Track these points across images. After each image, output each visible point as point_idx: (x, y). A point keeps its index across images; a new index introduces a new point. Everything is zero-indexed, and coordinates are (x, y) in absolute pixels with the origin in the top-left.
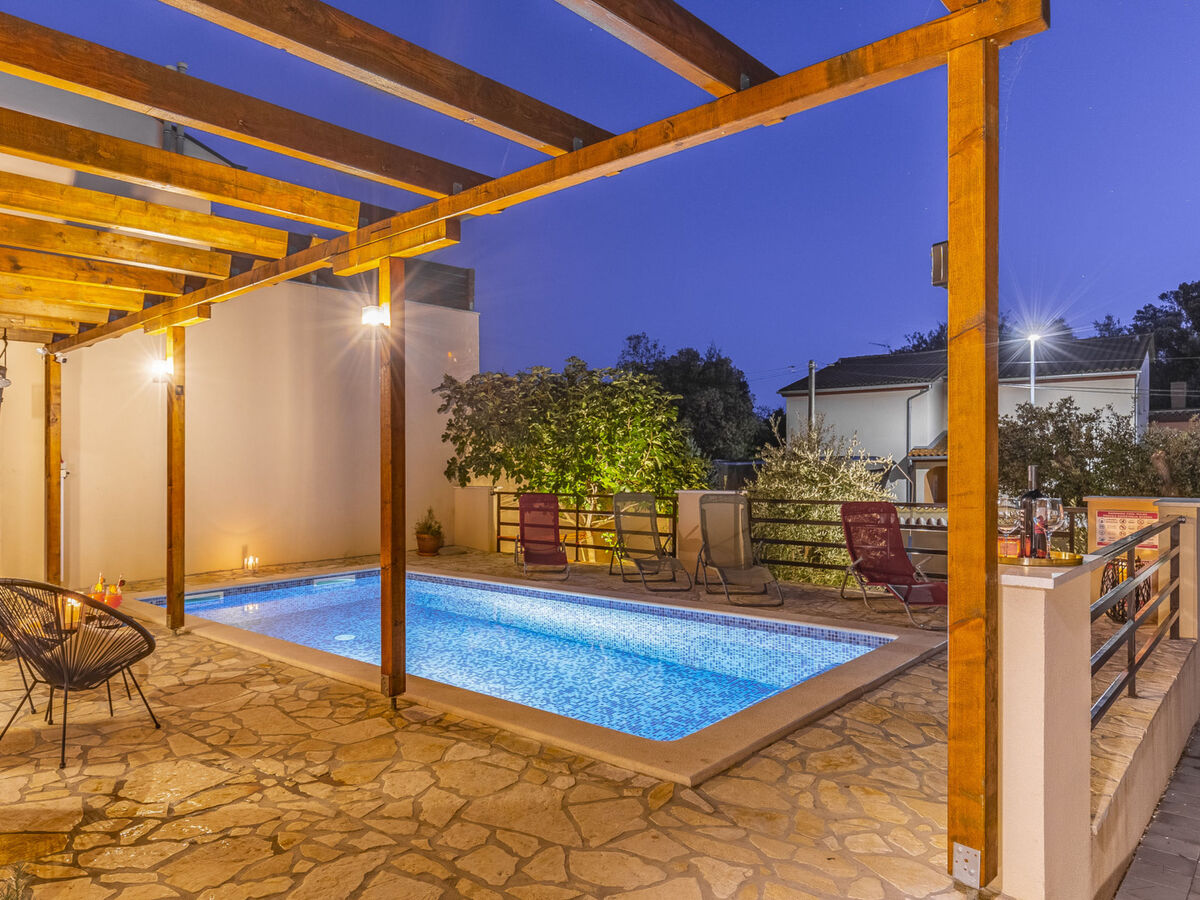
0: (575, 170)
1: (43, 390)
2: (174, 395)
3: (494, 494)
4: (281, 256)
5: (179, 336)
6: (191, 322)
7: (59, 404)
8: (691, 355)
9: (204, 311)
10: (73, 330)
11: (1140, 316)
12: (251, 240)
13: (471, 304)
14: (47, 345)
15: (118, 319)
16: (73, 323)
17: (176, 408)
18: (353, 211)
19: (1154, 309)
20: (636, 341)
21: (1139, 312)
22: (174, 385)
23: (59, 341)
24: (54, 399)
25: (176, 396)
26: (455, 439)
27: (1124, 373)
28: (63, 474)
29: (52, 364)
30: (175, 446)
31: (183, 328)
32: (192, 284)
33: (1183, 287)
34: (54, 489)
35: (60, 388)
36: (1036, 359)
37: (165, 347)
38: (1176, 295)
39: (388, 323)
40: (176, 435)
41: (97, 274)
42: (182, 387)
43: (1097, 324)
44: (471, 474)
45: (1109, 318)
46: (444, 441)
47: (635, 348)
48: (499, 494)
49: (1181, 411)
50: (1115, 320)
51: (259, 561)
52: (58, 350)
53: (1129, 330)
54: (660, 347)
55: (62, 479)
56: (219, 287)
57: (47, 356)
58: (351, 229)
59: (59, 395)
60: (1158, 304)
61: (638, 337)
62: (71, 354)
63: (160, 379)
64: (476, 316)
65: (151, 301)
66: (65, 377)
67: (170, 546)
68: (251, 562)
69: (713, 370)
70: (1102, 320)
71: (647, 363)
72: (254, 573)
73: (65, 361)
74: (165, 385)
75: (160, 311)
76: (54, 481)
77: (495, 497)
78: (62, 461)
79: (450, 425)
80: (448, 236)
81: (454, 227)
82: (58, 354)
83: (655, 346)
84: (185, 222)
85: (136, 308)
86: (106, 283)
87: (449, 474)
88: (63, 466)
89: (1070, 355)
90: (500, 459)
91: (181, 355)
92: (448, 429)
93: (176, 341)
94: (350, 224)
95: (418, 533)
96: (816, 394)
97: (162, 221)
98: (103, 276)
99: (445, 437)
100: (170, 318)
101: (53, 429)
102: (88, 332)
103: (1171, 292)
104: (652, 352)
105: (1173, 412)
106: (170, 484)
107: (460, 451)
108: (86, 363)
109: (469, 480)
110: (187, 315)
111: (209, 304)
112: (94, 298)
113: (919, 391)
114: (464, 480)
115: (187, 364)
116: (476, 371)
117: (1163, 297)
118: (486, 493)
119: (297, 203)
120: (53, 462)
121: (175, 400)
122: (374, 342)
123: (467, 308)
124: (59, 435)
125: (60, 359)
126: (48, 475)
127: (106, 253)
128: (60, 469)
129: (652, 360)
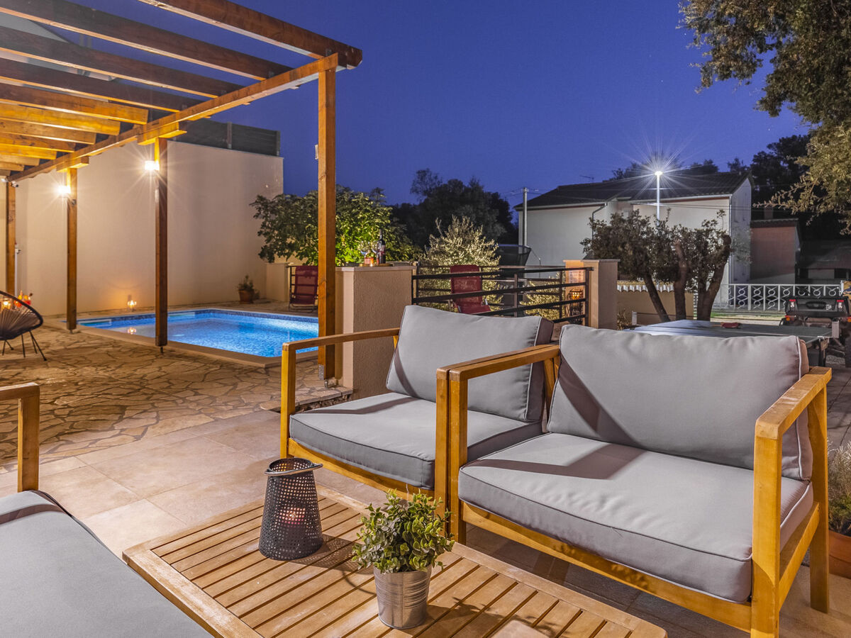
0: (220, 104)
1: (5, 203)
2: (71, 205)
3: (288, 267)
4: (117, 134)
5: (74, 173)
6: (79, 166)
7: (14, 211)
8: (458, 184)
9: (86, 160)
10: (21, 169)
11: (757, 159)
12: (99, 126)
13: (278, 152)
14: (7, 177)
15: (44, 164)
16: (21, 165)
17: (72, 211)
18: (145, 115)
19: (765, 154)
20: (422, 174)
21: (755, 156)
22: (71, 199)
23: (13, 175)
24: (11, 208)
25: (72, 205)
26: (266, 234)
27: (722, 196)
28: (17, 251)
29: (10, 187)
30: (72, 231)
31: (76, 169)
32: (78, 147)
33: (783, 140)
34: (11, 259)
35: (14, 201)
36: (661, 187)
37: (65, 179)
38: (778, 146)
39: (158, 169)
40: (72, 226)
41: (26, 141)
42: (75, 201)
43: (729, 164)
44: (276, 256)
45: (737, 160)
46: (259, 235)
47: (422, 179)
48: (291, 267)
49: (769, 221)
50: (740, 161)
51: (137, 303)
52: (13, 180)
53: (748, 168)
54: (439, 179)
55: (16, 255)
56: (91, 148)
57: (7, 183)
58: (144, 123)
59: (14, 205)
60: (768, 151)
61: (424, 171)
62: (21, 182)
63: (63, 196)
64: (281, 159)
65: (59, 155)
66: (18, 196)
67: (69, 285)
68: (132, 304)
69: (469, 193)
70: (732, 161)
71: (430, 188)
72: (134, 310)
73: (17, 186)
74: (66, 200)
75: (63, 160)
76: (11, 255)
77: (289, 269)
78: (16, 244)
79: (264, 225)
80: (180, 129)
81: (183, 125)
82: (14, 182)
83: (436, 178)
84: (63, 119)
85: (53, 158)
86: (31, 145)
87: (262, 255)
88: (16, 246)
89: (681, 185)
90: (292, 247)
91: (75, 183)
92: (261, 228)
93: (72, 176)
94: (144, 121)
95: (240, 290)
96: (528, 210)
97: (51, 119)
98: (29, 142)
99: (260, 233)
100: (69, 163)
101: (10, 225)
102: (29, 170)
103: (775, 144)
104: (434, 181)
105: (765, 221)
106: (69, 252)
107: (268, 241)
108: (30, 188)
109: (274, 259)
110: (76, 162)
111: (88, 156)
112: (28, 152)
113: (599, 207)
114: (271, 260)
115: (78, 188)
116: (281, 192)
117: (770, 146)
118: (283, 268)
119: (113, 112)
120: (10, 244)
121: (71, 208)
122: (151, 178)
123: (274, 154)
124: (14, 228)
125: (15, 185)
126: (8, 251)
127: (27, 132)
128: (15, 248)
129: (433, 187)
